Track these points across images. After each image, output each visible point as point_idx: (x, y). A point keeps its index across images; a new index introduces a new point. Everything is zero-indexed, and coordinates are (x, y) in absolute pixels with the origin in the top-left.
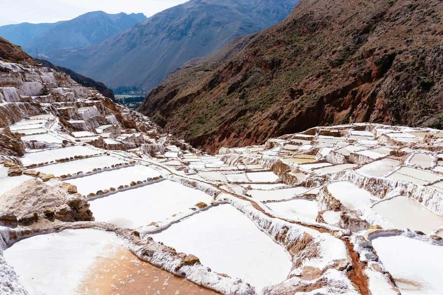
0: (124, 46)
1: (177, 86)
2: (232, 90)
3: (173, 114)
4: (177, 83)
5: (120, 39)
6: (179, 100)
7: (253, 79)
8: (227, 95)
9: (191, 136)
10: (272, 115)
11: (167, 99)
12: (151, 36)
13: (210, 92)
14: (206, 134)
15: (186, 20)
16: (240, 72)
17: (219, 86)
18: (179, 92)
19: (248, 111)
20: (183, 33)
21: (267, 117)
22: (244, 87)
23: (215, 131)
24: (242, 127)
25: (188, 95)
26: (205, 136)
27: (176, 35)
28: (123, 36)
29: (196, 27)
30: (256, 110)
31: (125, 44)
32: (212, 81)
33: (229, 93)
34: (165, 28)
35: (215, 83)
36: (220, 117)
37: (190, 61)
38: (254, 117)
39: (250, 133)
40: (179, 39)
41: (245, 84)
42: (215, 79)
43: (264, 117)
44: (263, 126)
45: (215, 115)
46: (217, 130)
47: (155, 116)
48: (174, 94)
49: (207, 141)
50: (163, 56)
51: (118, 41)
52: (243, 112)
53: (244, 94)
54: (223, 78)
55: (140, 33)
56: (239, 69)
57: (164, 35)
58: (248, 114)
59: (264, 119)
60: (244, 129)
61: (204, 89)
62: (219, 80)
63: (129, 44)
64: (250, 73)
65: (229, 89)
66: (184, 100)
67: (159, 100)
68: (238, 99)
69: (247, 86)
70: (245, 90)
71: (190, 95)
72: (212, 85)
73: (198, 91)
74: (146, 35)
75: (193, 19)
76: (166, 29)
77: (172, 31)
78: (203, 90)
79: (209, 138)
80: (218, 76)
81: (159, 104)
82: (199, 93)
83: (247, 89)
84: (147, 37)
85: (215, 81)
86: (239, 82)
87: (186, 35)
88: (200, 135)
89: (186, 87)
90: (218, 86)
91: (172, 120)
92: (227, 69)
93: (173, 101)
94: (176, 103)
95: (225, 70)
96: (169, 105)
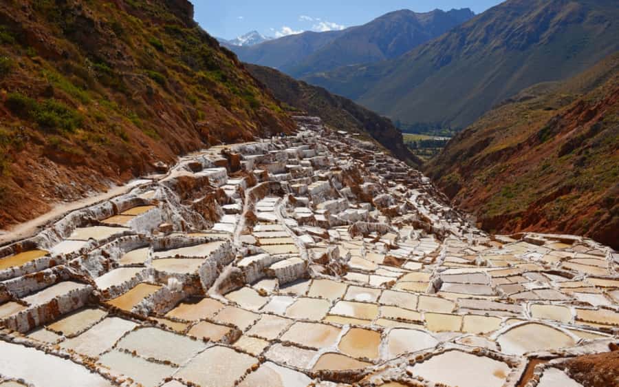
0: (432, 60)
1: (493, 131)
2: (567, 149)
3: (474, 177)
4: (494, 128)
5: (429, 50)
6: (488, 155)
7: (606, 135)
8: (559, 157)
9: (486, 215)
10: (604, 201)
11: (473, 151)
12: (477, 43)
13: (538, 147)
14: (507, 214)
15: (539, 16)
16: (590, 119)
17: (554, 139)
18: (493, 142)
19: (574, 189)
20: (533, 39)
21: (596, 203)
22: (589, 147)
23: (522, 212)
24: (558, 212)
25: (503, 149)
26: (506, 217)
27: (518, 42)
28: (434, 45)
29: (557, 27)
30: (586, 188)
31: (435, 57)
32: (543, 131)
33: (561, 154)
34: (502, 30)
35: (549, 134)
36: (537, 191)
37: (530, 88)
38: (580, 199)
39: (565, 224)
40: (523, 48)
41: (591, 141)
42: (549, 128)
43: (592, 202)
44: (586, 215)
45: (531, 186)
46: (525, 210)
47: (450, 175)
48: (485, 144)
49: (507, 225)
50: (492, 76)
51: (425, 52)
52: (568, 189)
53: (584, 159)
54: (562, 127)
55: (460, 40)
56: (591, 115)
57: (499, 42)
58: (573, 194)
59: (591, 205)
60: (559, 215)
61: (529, 142)
62: (555, 130)
63: (439, 59)
64: (606, 123)
65: (563, 147)
66: (496, 156)
67: (462, 151)
68: (572, 166)
69: (594, 146)
70: (587, 153)
71: (505, 150)
72: (541, 136)
73: (519, 145)
74: (468, 44)
75: (553, 14)
76: (503, 33)
77: (513, 35)
78: (527, 145)
79: (511, 221)
80: (555, 123)
81: (460, 158)
82: (520, 147)
83: (591, 150)
84: (470, 46)
85: (548, 131)
86: (583, 138)
87: (537, 41)
88: (500, 214)
89: (505, 135)
90: (551, 139)
91: (469, 185)
92: (572, 114)
93: (480, 156)
94: (483, 159)
95: (569, 114)
96: (473, 161)
